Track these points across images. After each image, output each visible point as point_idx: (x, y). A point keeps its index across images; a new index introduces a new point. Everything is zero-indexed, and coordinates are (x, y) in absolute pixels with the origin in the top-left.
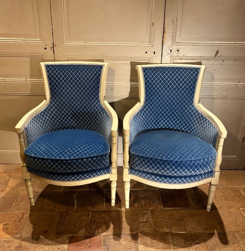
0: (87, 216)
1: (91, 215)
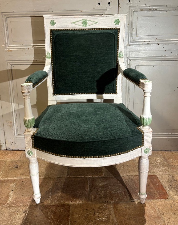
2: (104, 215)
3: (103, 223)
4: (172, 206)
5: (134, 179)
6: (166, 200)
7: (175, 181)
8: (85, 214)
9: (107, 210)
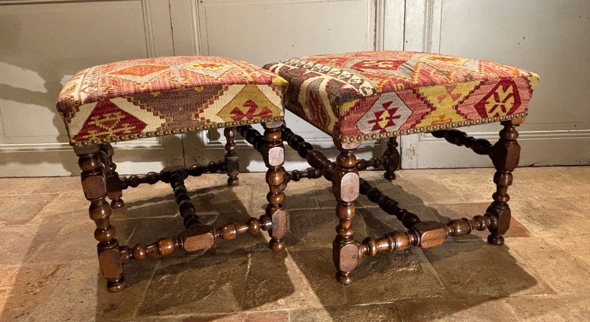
0: (241, 265)
1: (252, 262)
2: (409, 264)
3: (410, 276)
4: (543, 246)
5: (452, 208)
6: (527, 238)
7: (534, 209)
8: (370, 262)
9: (412, 257)
